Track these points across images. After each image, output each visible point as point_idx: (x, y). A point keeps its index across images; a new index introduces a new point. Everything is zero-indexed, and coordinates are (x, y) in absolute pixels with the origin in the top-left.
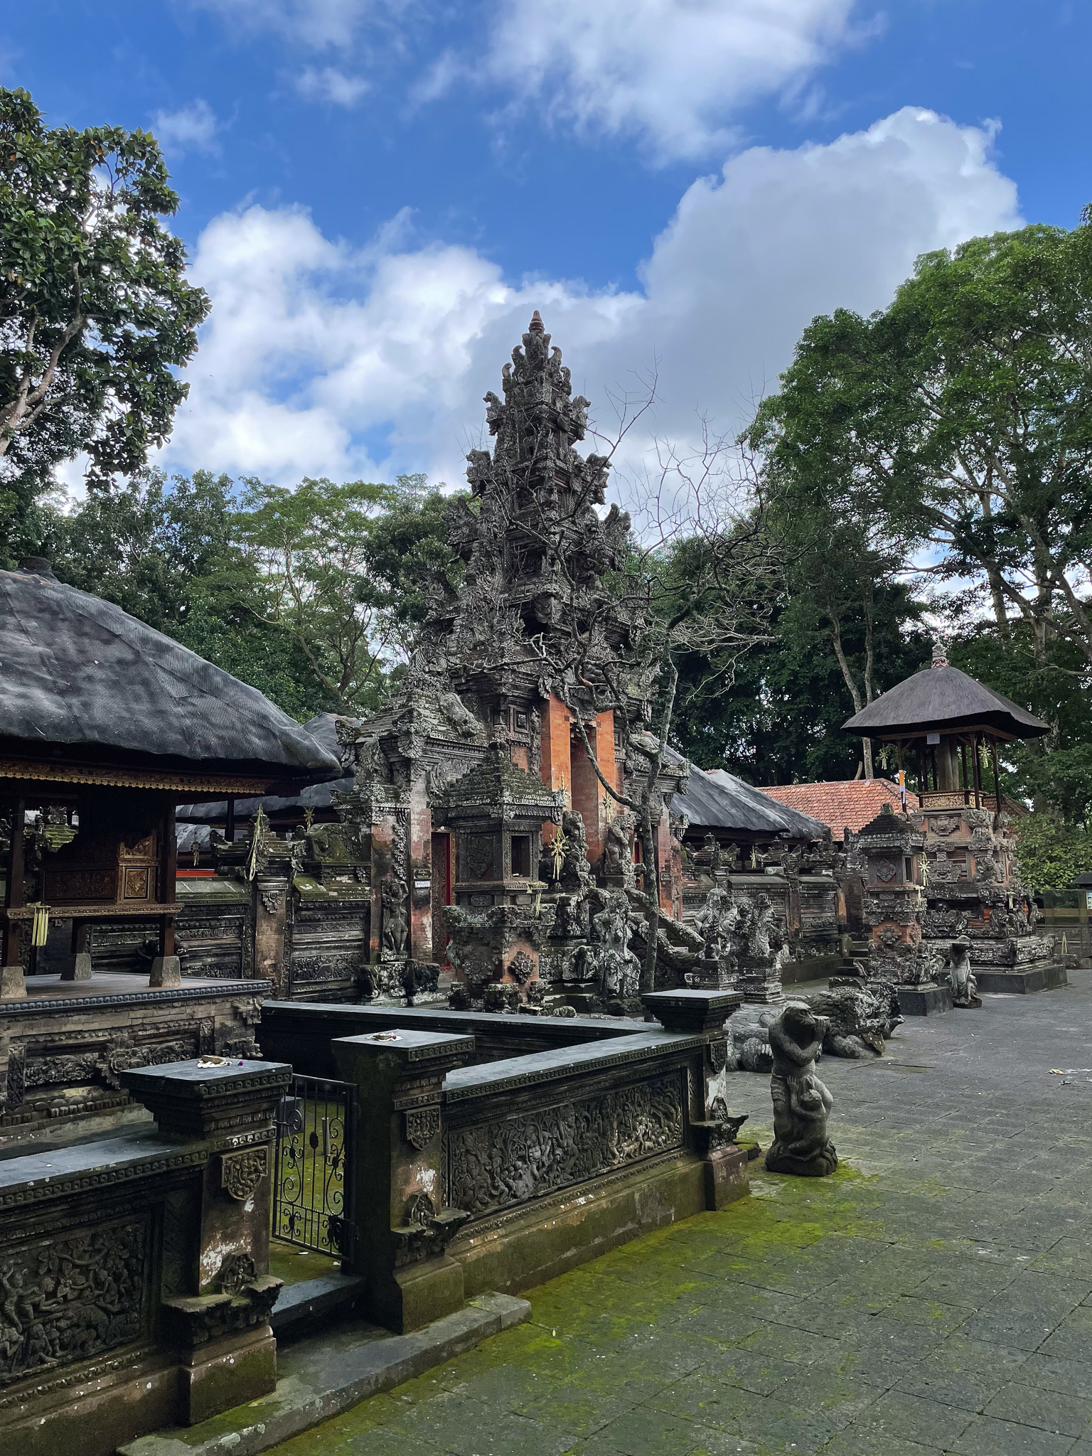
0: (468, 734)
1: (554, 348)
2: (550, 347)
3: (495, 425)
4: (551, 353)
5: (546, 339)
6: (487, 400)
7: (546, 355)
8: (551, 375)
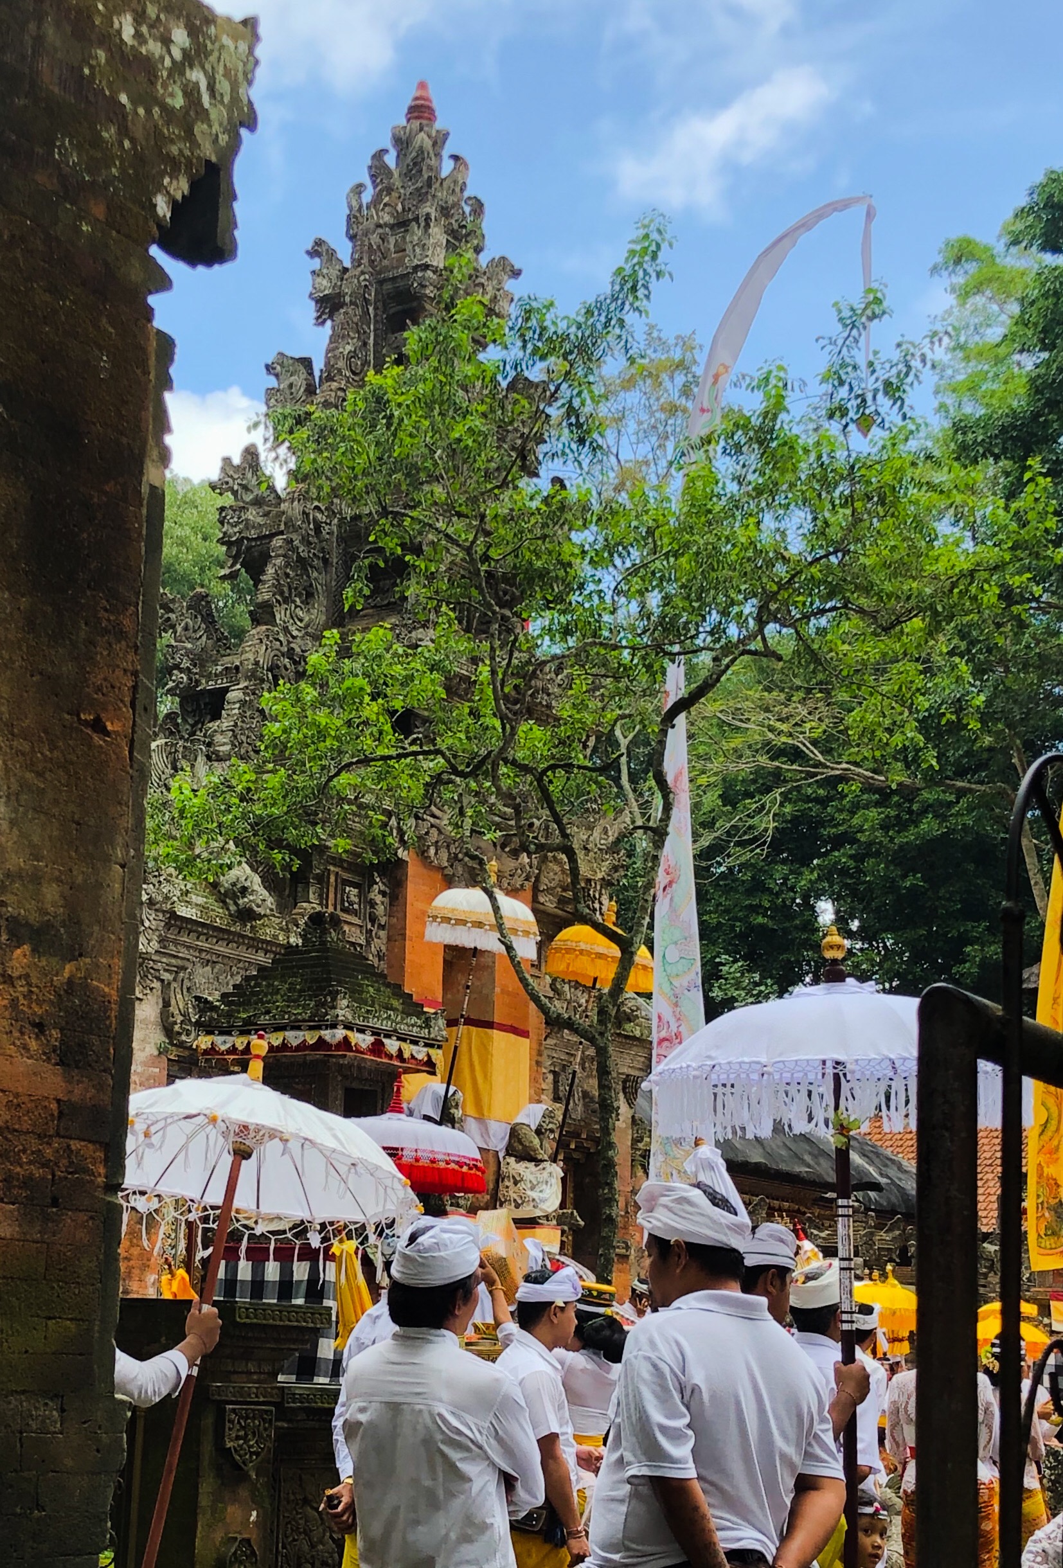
0: (247, 915)
1: (456, 158)
2: (445, 153)
3: (328, 305)
4: (447, 167)
5: (439, 140)
6: (313, 253)
7: (438, 170)
8: (445, 211)
